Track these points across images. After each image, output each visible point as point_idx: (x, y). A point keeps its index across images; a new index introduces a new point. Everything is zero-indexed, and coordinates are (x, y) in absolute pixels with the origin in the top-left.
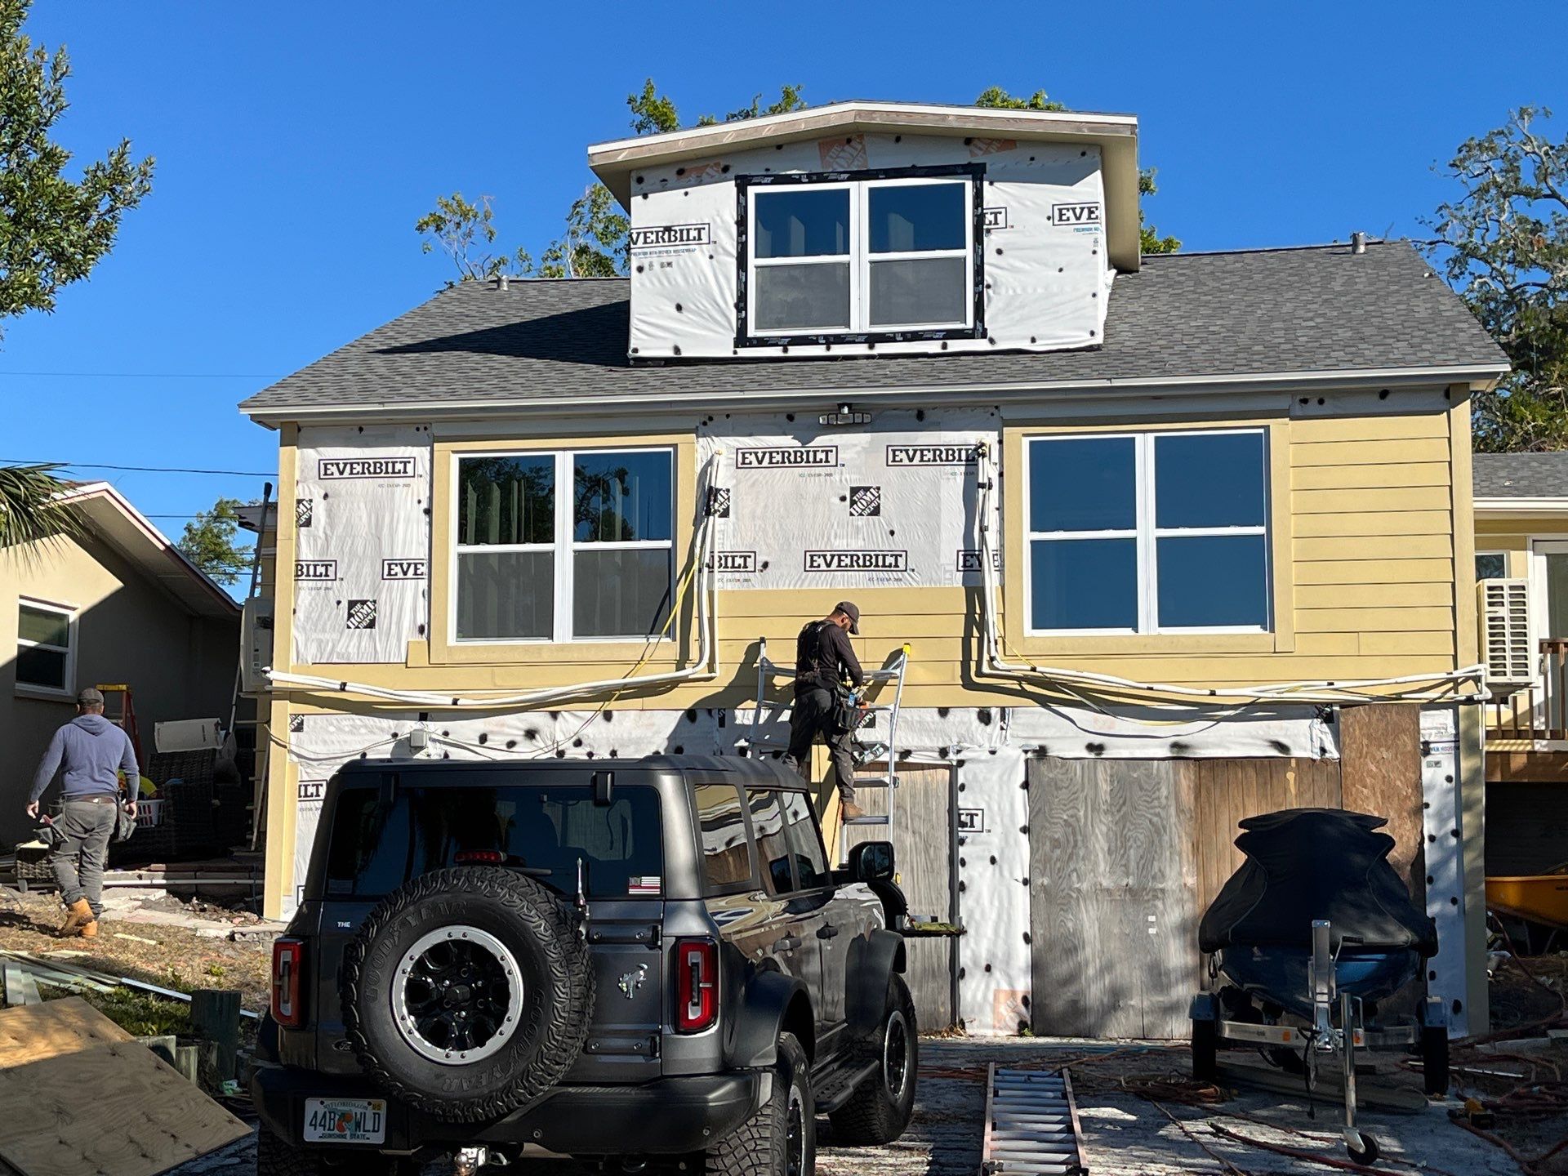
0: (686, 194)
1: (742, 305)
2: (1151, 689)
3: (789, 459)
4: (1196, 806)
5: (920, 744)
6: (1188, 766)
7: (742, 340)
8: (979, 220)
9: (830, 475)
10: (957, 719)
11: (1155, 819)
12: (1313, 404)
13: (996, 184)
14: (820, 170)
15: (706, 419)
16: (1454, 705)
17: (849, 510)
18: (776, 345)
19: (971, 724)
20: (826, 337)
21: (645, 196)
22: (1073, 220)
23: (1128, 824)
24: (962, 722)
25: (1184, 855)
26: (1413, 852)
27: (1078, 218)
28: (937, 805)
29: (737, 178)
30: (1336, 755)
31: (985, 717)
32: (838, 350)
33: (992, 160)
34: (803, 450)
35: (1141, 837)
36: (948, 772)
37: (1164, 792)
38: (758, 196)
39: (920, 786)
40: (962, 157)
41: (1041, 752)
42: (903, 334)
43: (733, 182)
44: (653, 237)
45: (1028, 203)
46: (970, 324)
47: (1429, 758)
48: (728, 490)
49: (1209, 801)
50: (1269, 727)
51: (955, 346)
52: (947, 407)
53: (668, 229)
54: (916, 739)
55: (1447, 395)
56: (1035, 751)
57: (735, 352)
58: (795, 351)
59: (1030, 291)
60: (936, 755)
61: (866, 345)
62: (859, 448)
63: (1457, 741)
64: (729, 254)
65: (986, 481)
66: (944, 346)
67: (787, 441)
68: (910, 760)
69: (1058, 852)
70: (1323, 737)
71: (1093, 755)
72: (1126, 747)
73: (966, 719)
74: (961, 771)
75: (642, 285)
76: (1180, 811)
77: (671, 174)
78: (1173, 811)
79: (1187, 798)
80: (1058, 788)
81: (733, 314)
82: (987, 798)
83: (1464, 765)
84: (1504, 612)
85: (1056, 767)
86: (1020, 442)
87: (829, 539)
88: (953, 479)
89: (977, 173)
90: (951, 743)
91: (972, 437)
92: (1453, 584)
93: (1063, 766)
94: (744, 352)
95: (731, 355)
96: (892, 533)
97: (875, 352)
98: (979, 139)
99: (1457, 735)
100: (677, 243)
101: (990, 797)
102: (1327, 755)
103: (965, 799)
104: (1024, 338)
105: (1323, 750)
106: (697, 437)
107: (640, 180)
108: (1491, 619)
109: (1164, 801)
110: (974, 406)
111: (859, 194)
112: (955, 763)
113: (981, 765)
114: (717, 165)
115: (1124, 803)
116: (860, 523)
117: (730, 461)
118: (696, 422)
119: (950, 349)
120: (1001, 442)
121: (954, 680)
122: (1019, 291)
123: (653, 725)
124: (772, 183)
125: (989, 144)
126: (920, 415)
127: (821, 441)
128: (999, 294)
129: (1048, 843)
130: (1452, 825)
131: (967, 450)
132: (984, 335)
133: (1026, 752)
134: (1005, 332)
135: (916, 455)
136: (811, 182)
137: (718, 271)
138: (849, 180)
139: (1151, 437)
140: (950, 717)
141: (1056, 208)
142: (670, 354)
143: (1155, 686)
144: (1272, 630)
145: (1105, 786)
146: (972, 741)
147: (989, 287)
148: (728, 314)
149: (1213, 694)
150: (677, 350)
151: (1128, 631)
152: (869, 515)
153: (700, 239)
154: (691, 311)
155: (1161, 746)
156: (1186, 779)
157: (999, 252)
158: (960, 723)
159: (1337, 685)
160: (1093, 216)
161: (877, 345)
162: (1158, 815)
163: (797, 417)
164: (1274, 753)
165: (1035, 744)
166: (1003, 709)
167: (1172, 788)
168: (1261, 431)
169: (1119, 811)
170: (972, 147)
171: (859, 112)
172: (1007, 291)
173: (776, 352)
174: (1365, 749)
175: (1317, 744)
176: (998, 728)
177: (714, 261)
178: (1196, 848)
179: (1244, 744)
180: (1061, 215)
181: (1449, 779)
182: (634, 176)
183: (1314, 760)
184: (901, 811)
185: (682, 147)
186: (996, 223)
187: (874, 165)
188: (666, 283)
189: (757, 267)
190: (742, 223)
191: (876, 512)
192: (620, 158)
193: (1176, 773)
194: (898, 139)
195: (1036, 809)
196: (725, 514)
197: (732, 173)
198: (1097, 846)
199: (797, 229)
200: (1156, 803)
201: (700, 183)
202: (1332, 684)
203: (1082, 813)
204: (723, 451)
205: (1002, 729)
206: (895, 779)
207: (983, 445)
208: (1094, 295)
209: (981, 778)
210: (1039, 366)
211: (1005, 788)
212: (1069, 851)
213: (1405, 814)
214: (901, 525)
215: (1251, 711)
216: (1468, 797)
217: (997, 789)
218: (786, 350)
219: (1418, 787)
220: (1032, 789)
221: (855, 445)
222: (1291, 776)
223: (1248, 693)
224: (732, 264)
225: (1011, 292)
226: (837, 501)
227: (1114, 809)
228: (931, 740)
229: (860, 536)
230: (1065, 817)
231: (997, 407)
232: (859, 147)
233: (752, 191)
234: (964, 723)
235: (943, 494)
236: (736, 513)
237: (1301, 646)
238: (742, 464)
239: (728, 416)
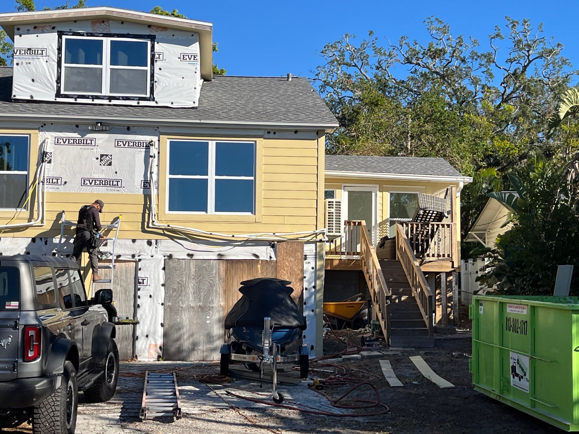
0: (37, 36)
1: (59, 81)
2: (211, 234)
3: (76, 142)
4: (226, 277)
5: (125, 253)
6: (223, 263)
7: (58, 95)
8: (153, 57)
9: (92, 149)
10: (139, 244)
11: (211, 282)
12: (272, 135)
13: (160, 43)
14: (92, 32)
15: (43, 125)
16: (315, 242)
17: (99, 163)
18: (72, 98)
19: (144, 246)
20: (92, 96)
21: (20, 36)
22: (188, 60)
23: (201, 284)
24: (141, 245)
25: (221, 295)
26: (300, 294)
27: (190, 59)
28: (130, 276)
29: (58, 32)
30: (275, 259)
31: (149, 243)
32: (96, 101)
33: (158, 34)
34: (82, 139)
35: (206, 288)
36: (135, 263)
37: (214, 272)
38: (66, 39)
39: (124, 268)
40: (147, 32)
41: (170, 257)
42: (123, 97)
43: (57, 33)
44: (23, 52)
45: (172, 52)
46: (148, 95)
47: (306, 261)
48: (51, 153)
49: (230, 275)
50: (252, 249)
51: (142, 103)
52: (139, 126)
53: (29, 49)
54: (123, 251)
55: (317, 134)
56: (168, 256)
57: (56, 100)
58: (79, 101)
59: (171, 85)
60: (131, 257)
61: (108, 100)
62: (104, 140)
63: (316, 255)
64: (55, 62)
65: (153, 155)
66: (138, 103)
67: (76, 135)
68: (120, 259)
69: (175, 293)
70: (271, 253)
71: (189, 258)
72: (201, 255)
73: (142, 244)
74: (140, 263)
75: (18, 70)
76: (220, 279)
77: (31, 28)
78: (217, 279)
79: (223, 273)
80: (176, 270)
81: (55, 85)
82: (149, 273)
83: (318, 263)
84: (333, 210)
85: (175, 262)
86: (166, 141)
87: (91, 174)
88: (141, 153)
89: (153, 38)
90: (136, 253)
91: (148, 138)
92: (317, 200)
93: (178, 262)
94: (59, 100)
95: (53, 100)
96: (116, 173)
97: (111, 103)
98: (153, 26)
99: (316, 253)
100: (33, 55)
101: (150, 273)
102: (272, 259)
103: (141, 273)
104: (169, 102)
105: (271, 257)
106: (39, 131)
107: (18, 29)
108: (329, 213)
109: (214, 275)
110: (149, 126)
111: (107, 42)
112: (137, 260)
113: (148, 261)
114: (50, 26)
115: (200, 276)
116: (104, 168)
117: (52, 142)
118: (39, 126)
119: (140, 104)
120: (159, 141)
121: (138, 229)
122: (167, 84)
123: (18, 243)
124: (72, 35)
125: (157, 29)
126: (128, 129)
127: (89, 136)
128: (160, 85)
129: (171, 290)
130: (313, 284)
131: (146, 143)
132: (154, 100)
133: (165, 256)
134: (162, 99)
135: (127, 143)
136: (88, 36)
137: (49, 68)
138: (103, 36)
139: (214, 142)
140: (136, 243)
141: (182, 54)
142: (29, 98)
143: (213, 233)
144: (255, 214)
145: (193, 269)
146: (144, 252)
147: (156, 82)
148: (53, 84)
149: (233, 236)
150: (32, 97)
151: (204, 213)
152: (107, 165)
153: (42, 54)
154: (37, 82)
155: (214, 255)
156: (222, 267)
157: (160, 69)
158: (140, 245)
159: (276, 234)
160: (195, 59)
161: (112, 101)
162: (212, 280)
163: (79, 126)
164: (254, 258)
165: (168, 254)
166: (156, 240)
167: (217, 271)
168: (253, 142)
169: (198, 279)
170: (150, 29)
171: (108, 11)
172: (163, 84)
173: (72, 100)
174: (285, 258)
175: (269, 255)
176: (155, 247)
177: (48, 63)
178: (225, 292)
179: (243, 255)
180: (184, 57)
181: (313, 268)
182: (16, 27)
183: (267, 261)
184: (116, 278)
185: (36, 18)
186: (159, 58)
187: (113, 32)
188: (28, 70)
189: (65, 67)
190: (59, 49)
191: (110, 164)
192: (10, 20)
193: (219, 265)
194: (122, 23)
195: (168, 278)
196: (50, 162)
197: (56, 30)
198: (189, 291)
199: (82, 54)
200: (211, 276)
201: (43, 33)
202: (275, 234)
203: (184, 279)
204: (50, 137)
205: (156, 247)
206: (114, 266)
207: (152, 141)
208: (195, 88)
209: (147, 266)
210: (174, 113)
211: (156, 270)
212: (179, 293)
213: (297, 280)
214: (120, 170)
215: (246, 243)
216: (319, 275)
217: (153, 270)
218: (76, 100)
219: (302, 271)
220: (166, 270)
221: (102, 139)
222: (259, 266)
223: (245, 236)
224: (56, 65)
226: (95, 159)
227: (196, 278)
228: (129, 251)
229: (104, 173)
230: (178, 280)
231: (158, 128)
232: (107, 24)
233: (64, 37)
234: (142, 245)
235: (137, 159)
236: (54, 162)
237: (265, 220)
238: (57, 143)
239: (52, 124)
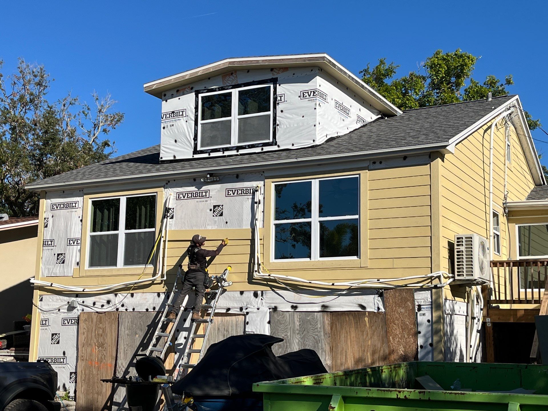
0: (179, 99)
1: (196, 138)
2: (310, 283)
3: (194, 196)
4: (331, 332)
5: (234, 306)
6: (328, 315)
7: (196, 152)
8: (275, 99)
9: (207, 201)
10: (246, 296)
11: (316, 337)
13: (281, 85)
14: (222, 86)
15: (167, 182)
16: (429, 289)
17: (212, 214)
18: (206, 153)
19: (251, 297)
20: (223, 148)
21: (166, 101)
22: (308, 97)
23: (306, 339)
24: (248, 297)
25: (327, 352)
26: (415, 352)
27: (309, 96)
28: (240, 330)
29: (195, 91)
30: (383, 310)
31: (256, 295)
32: (227, 153)
33: (279, 76)
34: (198, 192)
35: (311, 344)
36: (244, 316)
37: (319, 326)
38: (202, 97)
39: (234, 322)
40: (269, 76)
41: (275, 309)
42: (248, 146)
43: (194, 93)
44: (168, 116)
45: (292, 92)
46: (271, 140)
47: (421, 312)
48: (173, 209)
49: (336, 330)
50: (358, 299)
51: (266, 149)
52: (246, 173)
53: (173, 112)
54: (232, 304)
55: (430, 157)
56: (273, 308)
57: (193, 156)
58: (213, 155)
59: (292, 126)
60: (239, 310)
61: (236, 151)
62: (217, 190)
63: (432, 305)
64: (192, 120)
65: (258, 201)
66: (262, 149)
67: (193, 189)
68: (230, 312)
69: (280, 350)
70: (379, 303)
71: (293, 310)
72: (305, 307)
73: (249, 296)
74: (247, 316)
75: (164, 134)
76: (325, 334)
77: (174, 92)
78: (322, 334)
79: (328, 328)
80: (281, 324)
81: (193, 142)
82: (255, 327)
83: (434, 315)
84: (463, 248)
85: (280, 315)
86: (271, 185)
87: (206, 226)
88: (247, 201)
89: (275, 81)
90: (244, 305)
91: (254, 184)
92: (431, 237)
93: (283, 314)
94: (196, 156)
95: (191, 157)
96: (227, 223)
97: (238, 153)
98: (275, 68)
99: (432, 302)
100: (176, 117)
102: (380, 310)
103: (248, 328)
104: (289, 144)
105: (379, 309)
106: (164, 188)
107: (165, 95)
108: (458, 252)
109: (319, 329)
111: (235, 93)
112: (245, 313)
113: (255, 314)
114: (189, 87)
115: (304, 331)
116: (216, 219)
117: (174, 197)
118: (164, 183)
119: (264, 150)
120: (264, 185)
121: (245, 280)
122: (288, 126)
123: (146, 298)
124: (207, 92)
125: (279, 70)
126: (237, 176)
127: (204, 188)
128: (281, 128)
129: (277, 346)
130: (430, 341)
131: (253, 189)
132: (276, 144)
133: (270, 309)
134: (284, 143)
135: (235, 192)
136: (219, 90)
137: (188, 127)
138: (232, 88)
139: (317, 181)
140: (244, 295)
141: (302, 92)
142: (172, 158)
143: (312, 282)
144: (360, 258)
145: (297, 323)
146: (251, 305)
147: (278, 125)
148: (191, 142)
149: (333, 285)
150: (175, 157)
151: (308, 259)
152: (219, 216)
153: (183, 115)
154: (179, 142)
155: (318, 307)
156: (327, 320)
157: (282, 111)
158: (247, 297)
159: (381, 280)
160: (315, 94)
161: (240, 150)
162: (317, 335)
163: (197, 179)
164: (360, 309)
165: (273, 306)
166: (262, 292)
167: (322, 324)
168: (358, 176)
169: (302, 334)
170: (273, 72)
171: (230, 63)
172: (284, 126)
173: (206, 155)
174: (394, 308)
175: (377, 306)
176: (260, 299)
177: (187, 123)
178: (332, 350)
179: (349, 306)
180: (303, 95)
181: (429, 321)
182: (163, 94)
183: (375, 312)
184: (227, 332)
185: (173, 82)
186: (281, 100)
187: (240, 82)
188: (172, 133)
189: (201, 124)
190: (196, 108)
191: (221, 215)
192: (153, 88)
193: (323, 318)
194: (248, 72)
195: (273, 333)
196: (172, 218)
197: (194, 90)
198: (295, 348)
199: (218, 108)
200: (316, 330)
201: (184, 94)
202: (379, 280)
203: (289, 334)
204: (172, 194)
205: (262, 299)
207: (258, 187)
208: (315, 126)
209: (254, 319)
211: (262, 323)
212: (284, 349)
213: (411, 336)
214: (230, 219)
215: (351, 291)
216: (436, 328)
217: (259, 324)
218: (209, 155)
219: (416, 324)
220: (271, 324)
221: (215, 189)
222: (366, 319)
223: (347, 284)
224: (193, 123)
225: (285, 127)
226: (209, 211)
227: (301, 333)
228: (237, 304)
229: (216, 224)
230: (283, 336)
231: (263, 172)
232: (235, 76)
233: (200, 96)
234: (249, 297)
235: (244, 206)
236: (176, 217)
237: (369, 264)
238: (178, 198)
239: (174, 180)
